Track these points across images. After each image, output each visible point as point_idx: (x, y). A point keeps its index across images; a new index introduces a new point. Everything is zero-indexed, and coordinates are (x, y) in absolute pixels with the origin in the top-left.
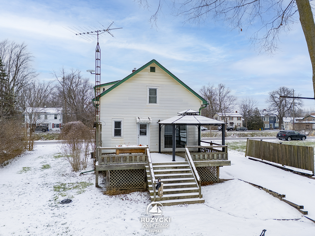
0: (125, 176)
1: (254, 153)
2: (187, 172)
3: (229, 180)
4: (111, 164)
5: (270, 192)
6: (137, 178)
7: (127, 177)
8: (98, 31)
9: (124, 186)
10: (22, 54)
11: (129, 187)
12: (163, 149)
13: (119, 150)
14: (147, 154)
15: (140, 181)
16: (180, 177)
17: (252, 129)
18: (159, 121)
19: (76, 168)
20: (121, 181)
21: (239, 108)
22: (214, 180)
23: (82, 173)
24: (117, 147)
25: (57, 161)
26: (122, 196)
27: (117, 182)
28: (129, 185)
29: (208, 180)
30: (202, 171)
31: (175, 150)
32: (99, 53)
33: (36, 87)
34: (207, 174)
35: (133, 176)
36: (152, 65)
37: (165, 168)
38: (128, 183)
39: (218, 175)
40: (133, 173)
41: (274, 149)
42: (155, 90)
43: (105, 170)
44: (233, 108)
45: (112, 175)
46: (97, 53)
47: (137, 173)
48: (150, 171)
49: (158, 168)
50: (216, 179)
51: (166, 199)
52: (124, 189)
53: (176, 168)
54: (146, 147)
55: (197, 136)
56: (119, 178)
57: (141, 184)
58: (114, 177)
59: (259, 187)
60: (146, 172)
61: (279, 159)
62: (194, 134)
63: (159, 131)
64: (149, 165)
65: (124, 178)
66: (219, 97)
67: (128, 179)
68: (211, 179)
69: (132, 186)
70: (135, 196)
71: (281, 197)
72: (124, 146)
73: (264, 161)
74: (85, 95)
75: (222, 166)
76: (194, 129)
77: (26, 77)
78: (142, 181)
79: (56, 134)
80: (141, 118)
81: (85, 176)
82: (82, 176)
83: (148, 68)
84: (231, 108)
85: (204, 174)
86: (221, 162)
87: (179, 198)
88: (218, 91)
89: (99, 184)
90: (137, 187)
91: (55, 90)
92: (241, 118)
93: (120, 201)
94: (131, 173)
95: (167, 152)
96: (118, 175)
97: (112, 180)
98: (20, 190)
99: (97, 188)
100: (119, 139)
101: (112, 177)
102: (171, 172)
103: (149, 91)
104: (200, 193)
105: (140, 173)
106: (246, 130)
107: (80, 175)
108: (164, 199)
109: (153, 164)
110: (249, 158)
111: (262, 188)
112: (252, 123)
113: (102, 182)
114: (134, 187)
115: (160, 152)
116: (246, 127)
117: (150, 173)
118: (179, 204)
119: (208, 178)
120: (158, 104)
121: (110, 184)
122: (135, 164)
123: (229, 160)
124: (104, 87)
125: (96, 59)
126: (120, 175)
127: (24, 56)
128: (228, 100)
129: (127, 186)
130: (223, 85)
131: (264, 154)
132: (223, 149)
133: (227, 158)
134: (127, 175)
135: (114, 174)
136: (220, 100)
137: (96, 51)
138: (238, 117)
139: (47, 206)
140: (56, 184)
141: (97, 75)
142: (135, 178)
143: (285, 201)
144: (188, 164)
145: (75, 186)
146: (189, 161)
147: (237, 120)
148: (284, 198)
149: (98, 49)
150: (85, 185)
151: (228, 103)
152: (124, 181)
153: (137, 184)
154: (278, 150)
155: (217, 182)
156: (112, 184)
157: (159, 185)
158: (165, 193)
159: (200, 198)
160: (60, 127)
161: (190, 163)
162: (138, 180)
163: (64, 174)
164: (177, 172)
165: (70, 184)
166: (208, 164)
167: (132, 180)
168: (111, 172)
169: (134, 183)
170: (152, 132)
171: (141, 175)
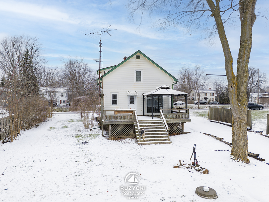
0: (121, 129)
1: (213, 117)
2: (161, 125)
3: (191, 132)
4: (112, 120)
5: (215, 137)
6: (128, 130)
7: (122, 130)
8: (100, 32)
9: (120, 135)
10: (35, 45)
11: (124, 136)
12: (146, 113)
13: (117, 112)
14: (134, 114)
15: (130, 132)
16: (156, 128)
17: (223, 103)
18: (143, 94)
19: (87, 127)
20: (118, 132)
21: (212, 86)
22: (180, 132)
23: (92, 129)
24: (115, 110)
25: (72, 124)
26: (120, 140)
27: (115, 133)
28: (124, 134)
29: (176, 132)
30: (172, 126)
31: (153, 114)
32: (101, 47)
33: (46, 71)
34: (175, 128)
35: (126, 129)
36: (138, 54)
37: (147, 123)
38: (123, 133)
39: (183, 129)
40: (126, 127)
41: (226, 113)
42: (140, 72)
43: (108, 124)
44: (207, 85)
45: (113, 128)
46: (100, 47)
47: (128, 127)
48: (137, 125)
49: (142, 123)
50: (182, 131)
51: (147, 141)
52: (120, 137)
53: (154, 123)
54: (134, 109)
55: (170, 104)
56: (117, 130)
57: (131, 134)
58: (114, 129)
59: (209, 135)
60: (134, 126)
61: (230, 120)
62: (168, 103)
63: (143, 101)
64: (136, 121)
65: (120, 130)
66: (195, 76)
67: (123, 131)
68: (178, 131)
69: (126, 135)
70: (128, 140)
71: (221, 139)
72: (120, 109)
73: (220, 122)
74: (84, 77)
75: (185, 123)
76: (168, 99)
77: (39, 63)
78: (132, 132)
79: (63, 108)
80: (131, 92)
81: (93, 131)
82: (92, 131)
83: (135, 56)
84: (206, 86)
85: (173, 128)
86: (184, 120)
87: (155, 140)
88: (195, 71)
89: (104, 135)
90: (128, 136)
91: (61, 73)
92: (213, 94)
93: (118, 142)
94: (125, 127)
95: (149, 115)
96: (116, 128)
97: (113, 131)
98: (55, 138)
99: (103, 137)
100: (116, 107)
101: (113, 129)
102: (150, 126)
103: (135, 73)
104: (169, 138)
105: (130, 127)
106: (218, 104)
107: (90, 131)
108: (145, 141)
109: (139, 121)
110: (210, 121)
111: (210, 135)
112: (223, 98)
113: (105, 134)
114: (126, 136)
115: (144, 115)
116: (218, 101)
117: (137, 126)
118: (155, 144)
119: (176, 131)
120: (142, 82)
121: (112, 134)
122: (127, 121)
123: (190, 118)
124: (105, 70)
125: (99, 52)
126: (117, 128)
127: (37, 47)
128: (203, 79)
129: (122, 135)
130: (199, 66)
131: (220, 117)
132: (186, 111)
133: (188, 117)
134: (122, 128)
135: (114, 127)
136: (196, 79)
137: (99, 46)
138: (211, 93)
139: (74, 144)
140: (76, 135)
141: (100, 63)
142: (127, 130)
143: (222, 141)
144: (162, 121)
145: (88, 136)
146: (163, 119)
147: (211, 96)
148: (222, 140)
149: (100, 44)
150: (95, 135)
151: (203, 81)
152: (120, 132)
153: (128, 134)
154: (229, 113)
155: (182, 134)
156: (113, 134)
157: (142, 132)
158: (146, 137)
159: (169, 141)
160: (66, 103)
161: (163, 120)
162: (129, 131)
163: (80, 130)
164: (154, 126)
165: (85, 135)
166: (176, 121)
167: (126, 131)
168: (111, 126)
169: (127, 133)
170: (138, 102)
171: (131, 128)
